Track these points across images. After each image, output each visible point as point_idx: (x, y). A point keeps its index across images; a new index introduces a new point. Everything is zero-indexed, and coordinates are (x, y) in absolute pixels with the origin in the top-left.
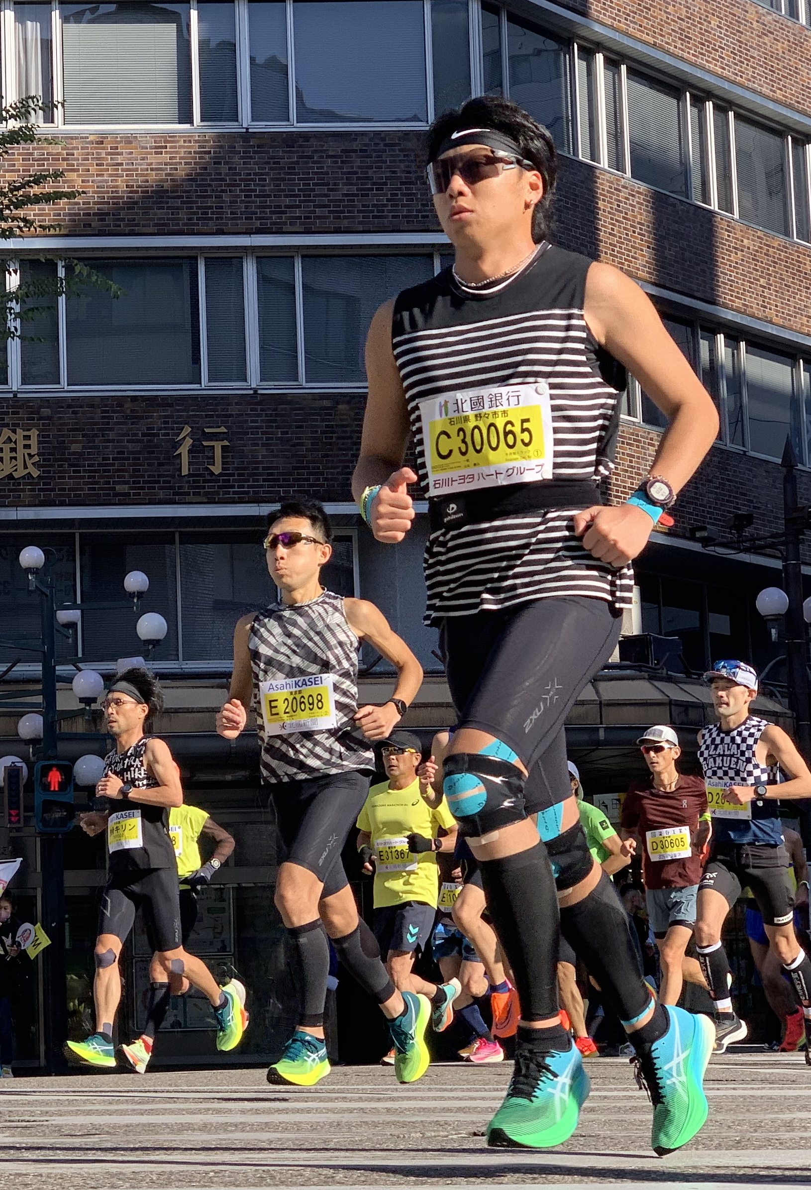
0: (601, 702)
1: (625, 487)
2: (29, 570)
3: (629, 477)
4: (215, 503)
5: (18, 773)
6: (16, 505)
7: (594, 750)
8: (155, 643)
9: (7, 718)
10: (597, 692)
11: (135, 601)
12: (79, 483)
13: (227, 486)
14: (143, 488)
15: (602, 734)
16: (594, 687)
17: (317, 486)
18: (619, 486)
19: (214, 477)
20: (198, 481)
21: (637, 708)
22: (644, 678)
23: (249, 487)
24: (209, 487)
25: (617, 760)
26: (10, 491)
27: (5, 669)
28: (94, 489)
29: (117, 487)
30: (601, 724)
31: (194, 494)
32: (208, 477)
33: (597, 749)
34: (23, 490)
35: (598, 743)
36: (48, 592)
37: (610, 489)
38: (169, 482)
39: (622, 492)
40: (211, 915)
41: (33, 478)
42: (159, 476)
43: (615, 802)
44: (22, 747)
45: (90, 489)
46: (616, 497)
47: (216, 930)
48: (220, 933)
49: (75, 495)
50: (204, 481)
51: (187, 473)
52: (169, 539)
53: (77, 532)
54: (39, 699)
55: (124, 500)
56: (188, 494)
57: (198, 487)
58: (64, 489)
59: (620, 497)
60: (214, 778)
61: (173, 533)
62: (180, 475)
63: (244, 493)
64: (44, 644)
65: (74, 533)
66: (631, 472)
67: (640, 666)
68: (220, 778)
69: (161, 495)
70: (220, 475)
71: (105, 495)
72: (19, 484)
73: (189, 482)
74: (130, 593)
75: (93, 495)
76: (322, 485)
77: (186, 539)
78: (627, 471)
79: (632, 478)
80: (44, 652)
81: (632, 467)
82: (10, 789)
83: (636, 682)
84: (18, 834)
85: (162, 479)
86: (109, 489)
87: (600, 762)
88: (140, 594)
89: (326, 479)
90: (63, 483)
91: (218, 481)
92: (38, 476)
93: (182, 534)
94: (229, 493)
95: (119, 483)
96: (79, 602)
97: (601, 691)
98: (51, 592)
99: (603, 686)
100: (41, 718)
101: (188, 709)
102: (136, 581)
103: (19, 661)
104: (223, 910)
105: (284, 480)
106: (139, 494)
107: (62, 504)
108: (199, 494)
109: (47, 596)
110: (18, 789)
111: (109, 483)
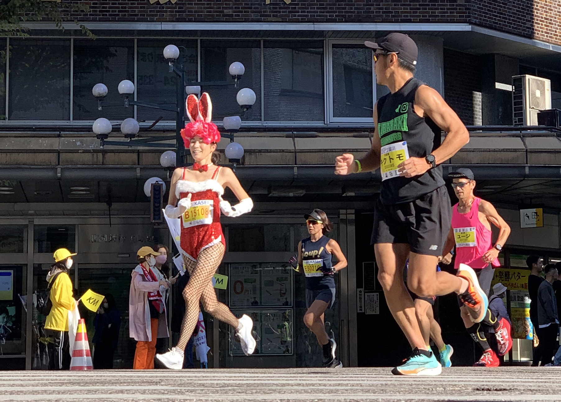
0: (527, 150)
1: (542, 18)
2: (169, 60)
3: (545, 12)
4: (286, 22)
5: (160, 188)
6: (161, 21)
7: (522, 180)
8: (248, 107)
9: (154, 154)
10: (525, 144)
11: (236, 81)
12: (201, 8)
13: (294, 11)
14: (241, 12)
15: (527, 170)
16: (523, 141)
17: (351, 12)
18: (539, 17)
19: (286, 6)
20: (276, 8)
21: (549, 154)
22: (554, 136)
23: (308, 12)
24: (283, 12)
25: (537, 187)
26: (158, 12)
27: (151, 124)
28: (210, 12)
29: (225, 11)
30: (527, 164)
31: (273, 16)
32: (282, 6)
33: (524, 180)
34: (166, 12)
35: (525, 176)
36: (181, 74)
37: (533, 19)
38: (257, 8)
39: (541, 21)
40: (278, 282)
41: (173, 4)
42: (252, 4)
43: (534, 214)
44: (162, 172)
45: (208, 12)
46: (537, 23)
47: (282, 292)
48: (285, 294)
49: (198, 15)
50: (280, 8)
51: (269, 3)
52: (257, 44)
53: (199, 39)
54: (174, 142)
55: (229, 19)
56: (270, 16)
57: (276, 12)
58: (192, 12)
59: (538, 24)
60: (283, 194)
61: (260, 41)
62: (264, 4)
63: (304, 16)
64: (178, 107)
65: (197, 40)
66: (546, 9)
67: (551, 128)
68: (286, 194)
69: (253, 15)
70: (290, 4)
71: (217, 15)
72: (163, 8)
73: (270, 8)
74: (233, 76)
75: (209, 15)
76: (354, 12)
77: (268, 44)
78: (543, 8)
79: (547, 12)
80: (178, 112)
81: (547, 5)
82: (154, 198)
83: (548, 138)
84: (159, 227)
85: (253, 6)
86: (220, 12)
87: (525, 188)
88: (239, 77)
89: (356, 9)
90: (191, 8)
91: (289, 8)
92: (176, 3)
93: (265, 41)
94: (295, 16)
95: (226, 8)
96: (199, 81)
97: (527, 143)
98: (183, 75)
99: (528, 140)
100: (175, 154)
101: (267, 150)
102: (236, 68)
103: (161, 119)
104: (286, 279)
105: (330, 8)
106: (239, 16)
107: (190, 21)
108: (276, 16)
109: (180, 76)
110: (159, 198)
111: (220, 8)
